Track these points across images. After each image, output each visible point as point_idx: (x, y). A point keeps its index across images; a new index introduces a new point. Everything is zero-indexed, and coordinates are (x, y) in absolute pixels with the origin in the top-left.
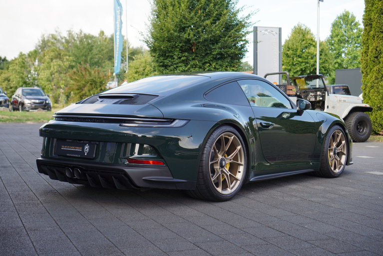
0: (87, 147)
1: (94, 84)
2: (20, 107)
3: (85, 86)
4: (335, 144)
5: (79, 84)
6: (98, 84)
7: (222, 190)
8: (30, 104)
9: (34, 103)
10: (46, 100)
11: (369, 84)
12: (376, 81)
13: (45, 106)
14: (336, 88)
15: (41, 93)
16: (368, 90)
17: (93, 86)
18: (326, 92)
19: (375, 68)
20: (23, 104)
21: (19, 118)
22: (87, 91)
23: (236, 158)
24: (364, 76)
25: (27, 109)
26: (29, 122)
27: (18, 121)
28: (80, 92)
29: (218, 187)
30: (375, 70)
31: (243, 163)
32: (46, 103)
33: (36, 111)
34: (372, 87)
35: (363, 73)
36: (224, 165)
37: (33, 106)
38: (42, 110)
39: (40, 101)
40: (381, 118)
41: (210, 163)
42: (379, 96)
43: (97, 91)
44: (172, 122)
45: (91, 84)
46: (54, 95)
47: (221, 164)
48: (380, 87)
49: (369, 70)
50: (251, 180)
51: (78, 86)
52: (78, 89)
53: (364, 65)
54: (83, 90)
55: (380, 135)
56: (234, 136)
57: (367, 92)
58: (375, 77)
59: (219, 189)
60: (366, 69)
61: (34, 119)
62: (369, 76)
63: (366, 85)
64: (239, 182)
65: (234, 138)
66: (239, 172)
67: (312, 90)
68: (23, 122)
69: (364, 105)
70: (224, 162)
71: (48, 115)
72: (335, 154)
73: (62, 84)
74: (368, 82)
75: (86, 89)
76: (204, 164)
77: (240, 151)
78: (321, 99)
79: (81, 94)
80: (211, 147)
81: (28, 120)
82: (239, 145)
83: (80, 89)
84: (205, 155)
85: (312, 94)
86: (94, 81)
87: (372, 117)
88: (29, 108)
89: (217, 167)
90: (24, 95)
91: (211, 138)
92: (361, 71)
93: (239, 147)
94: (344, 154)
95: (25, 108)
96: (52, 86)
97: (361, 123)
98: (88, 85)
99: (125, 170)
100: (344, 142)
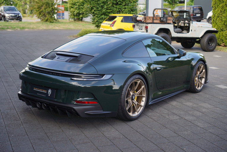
0: (50, 91)
1: (48, 5)
2: (3, 18)
3: (42, 6)
4: (199, 73)
5: (38, 5)
6: (51, 5)
7: (133, 114)
8: (9, 16)
9: (11, 16)
10: (18, 14)
11: (216, 15)
12: (221, 13)
13: (18, 18)
14: (194, 8)
15: (16, 10)
16: (215, 18)
17: (47, 6)
18: (191, 21)
19: (220, 5)
20: (4, 17)
21: (2, 27)
22: (44, 9)
23: (141, 93)
24: (214, 9)
25: (7, 20)
26: (9, 30)
27: (2, 29)
28: (39, 10)
29: (130, 112)
30: (221, 6)
31: (145, 96)
32: (18, 16)
33: (13, 21)
34: (218, 17)
35: (213, 7)
36: (134, 98)
37: (11, 18)
38: (16, 20)
39: (15, 15)
40: (222, 36)
41: (126, 100)
42: (222, 23)
43: (50, 9)
44: (103, 76)
45: (46, 5)
46: (23, 8)
47: (132, 98)
48: (223, 17)
49: (217, 6)
50: (150, 104)
51: (38, 6)
52: (38, 8)
53: (214, 3)
54: (41, 8)
55: (221, 46)
56: (140, 80)
57: (215, 19)
58: (220, 11)
59: (131, 114)
60: (215, 5)
61: (12, 28)
62: (216, 10)
63: (215, 15)
64: (142, 107)
65: (140, 81)
66: (143, 101)
67: (182, 19)
68: (5, 30)
69: (213, 29)
70: (134, 97)
71: (20, 24)
72: (198, 78)
73: (28, 2)
74: (216, 14)
75: (43, 8)
76: (122, 101)
77: (144, 88)
78: (188, 25)
79: (40, 11)
80: (126, 90)
81: (8, 28)
82: (143, 85)
83: (39, 8)
84: (123, 96)
85: (182, 22)
86: (48, 3)
87: (217, 35)
88: (8, 19)
89: (130, 100)
90: (5, 11)
91: (126, 84)
92: (212, 6)
93: (143, 87)
94: (204, 78)
95: (6, 19)
96: (22, 3)
97: (211, 40)
98: (44, 5)
99: (74, 108)
100: (204, 71)
